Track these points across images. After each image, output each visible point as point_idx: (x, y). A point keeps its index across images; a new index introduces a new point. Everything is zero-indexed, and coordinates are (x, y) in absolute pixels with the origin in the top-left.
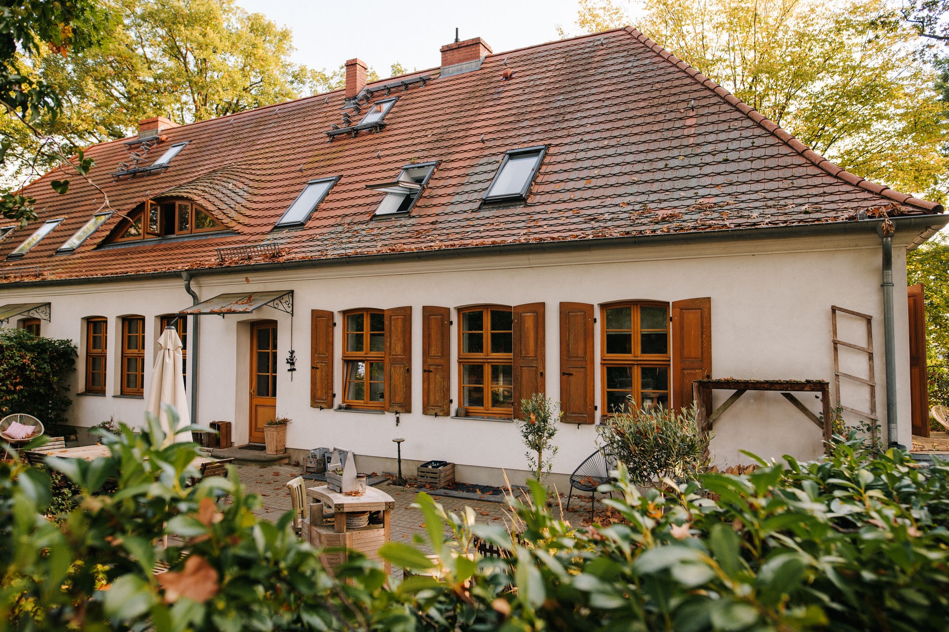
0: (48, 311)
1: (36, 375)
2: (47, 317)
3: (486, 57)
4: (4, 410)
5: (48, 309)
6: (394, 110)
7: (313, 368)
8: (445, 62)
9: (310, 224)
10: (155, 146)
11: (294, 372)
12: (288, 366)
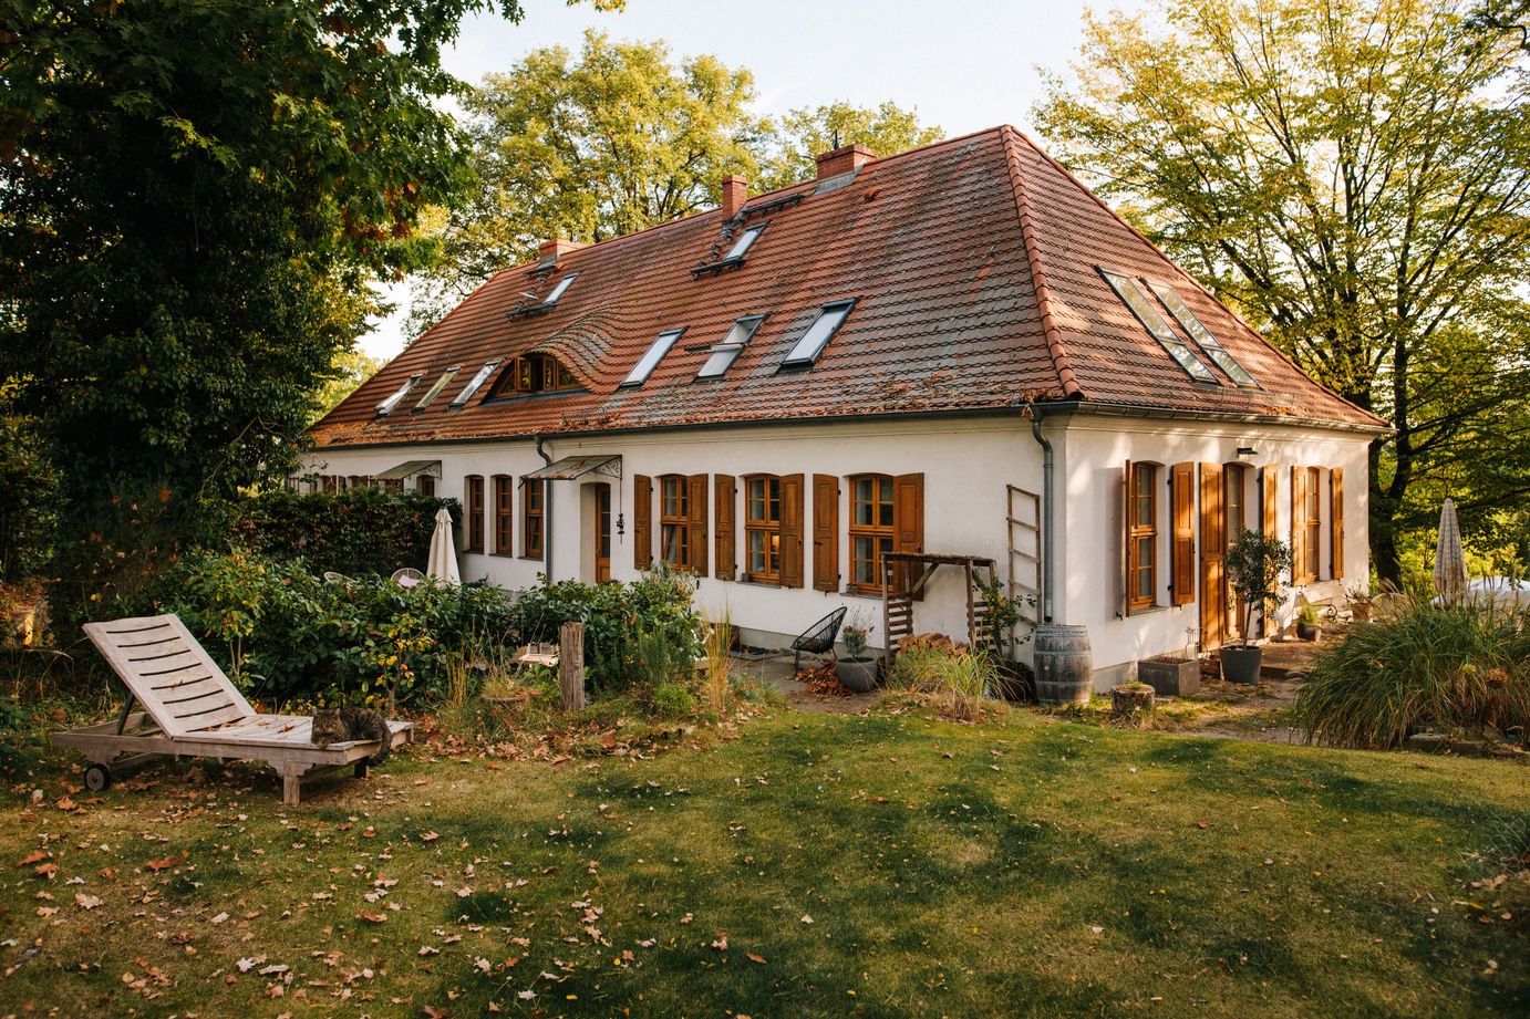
0: (440, 469)
2: (439, 475)
3: (865, 166)
6: (761, 239)
7: (636, 531)
8: (821, 176)
9: (647, 384)
10: (549, 277)
11: (622, 534)
12: (618, 529)
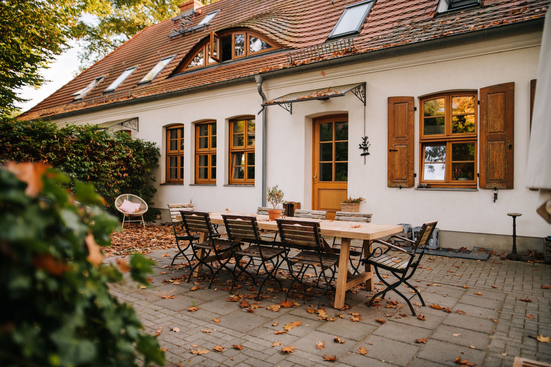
0: (137, 124)
1: (136, 166)
2: (136, 128)
4: (116, 191)
5: (137, 121)
7: (390, 151)
9: (363, 32)
10: (194, 18)
11: (367, 156)
12: (362, 151)
